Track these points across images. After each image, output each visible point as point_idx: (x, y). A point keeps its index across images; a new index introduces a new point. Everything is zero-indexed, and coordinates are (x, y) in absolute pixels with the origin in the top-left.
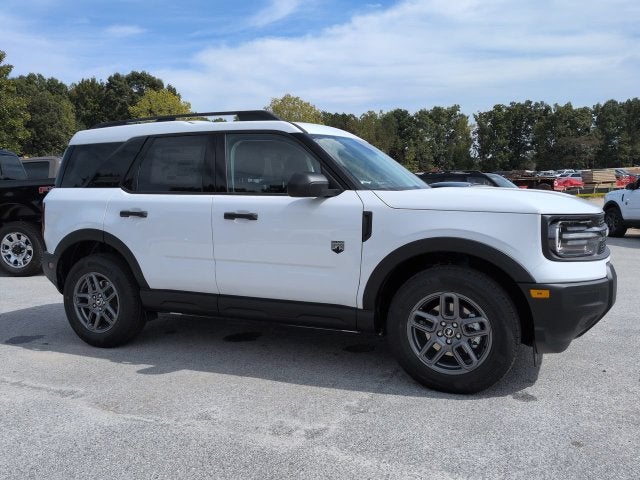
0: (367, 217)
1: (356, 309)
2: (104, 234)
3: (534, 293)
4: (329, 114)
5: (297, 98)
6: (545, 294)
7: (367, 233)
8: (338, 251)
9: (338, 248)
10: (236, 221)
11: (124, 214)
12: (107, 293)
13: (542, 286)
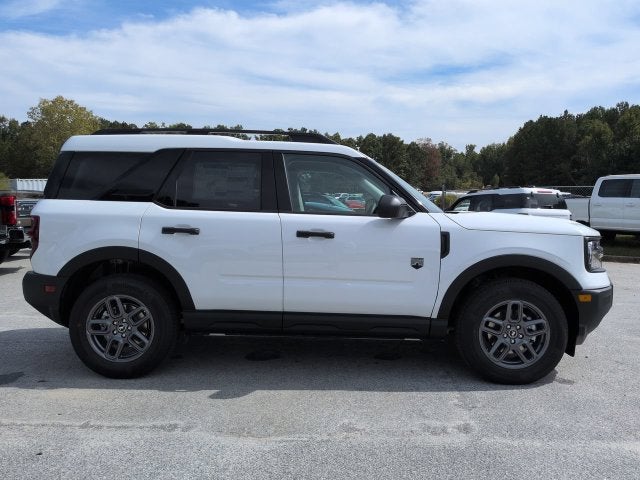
0: (445, 237)
1: (430, 319)
2: (138, 252)
3: (582, 298)
4: (107, 122)
5: (71, 102)
6: (588, 298)
7: (445, 250)
8: (417, 267)
9: (417, 264)
10: (309, 239)
11: (167, 231)
12: (135, 318)
13: (587, 293)
